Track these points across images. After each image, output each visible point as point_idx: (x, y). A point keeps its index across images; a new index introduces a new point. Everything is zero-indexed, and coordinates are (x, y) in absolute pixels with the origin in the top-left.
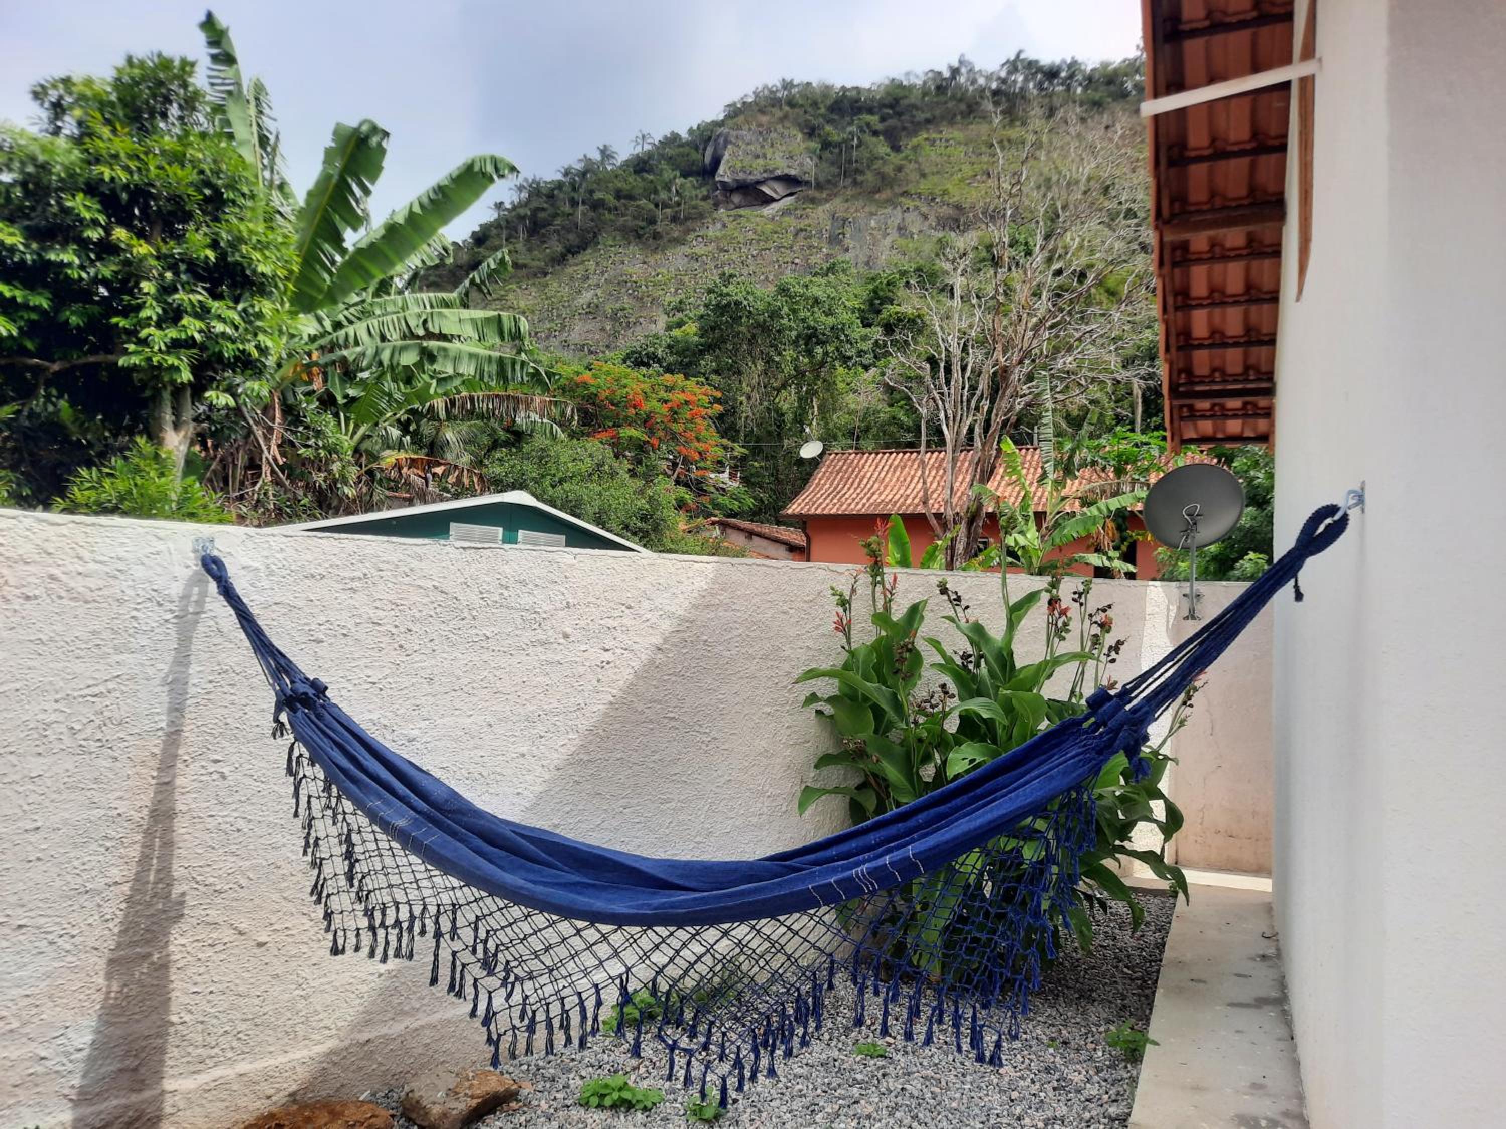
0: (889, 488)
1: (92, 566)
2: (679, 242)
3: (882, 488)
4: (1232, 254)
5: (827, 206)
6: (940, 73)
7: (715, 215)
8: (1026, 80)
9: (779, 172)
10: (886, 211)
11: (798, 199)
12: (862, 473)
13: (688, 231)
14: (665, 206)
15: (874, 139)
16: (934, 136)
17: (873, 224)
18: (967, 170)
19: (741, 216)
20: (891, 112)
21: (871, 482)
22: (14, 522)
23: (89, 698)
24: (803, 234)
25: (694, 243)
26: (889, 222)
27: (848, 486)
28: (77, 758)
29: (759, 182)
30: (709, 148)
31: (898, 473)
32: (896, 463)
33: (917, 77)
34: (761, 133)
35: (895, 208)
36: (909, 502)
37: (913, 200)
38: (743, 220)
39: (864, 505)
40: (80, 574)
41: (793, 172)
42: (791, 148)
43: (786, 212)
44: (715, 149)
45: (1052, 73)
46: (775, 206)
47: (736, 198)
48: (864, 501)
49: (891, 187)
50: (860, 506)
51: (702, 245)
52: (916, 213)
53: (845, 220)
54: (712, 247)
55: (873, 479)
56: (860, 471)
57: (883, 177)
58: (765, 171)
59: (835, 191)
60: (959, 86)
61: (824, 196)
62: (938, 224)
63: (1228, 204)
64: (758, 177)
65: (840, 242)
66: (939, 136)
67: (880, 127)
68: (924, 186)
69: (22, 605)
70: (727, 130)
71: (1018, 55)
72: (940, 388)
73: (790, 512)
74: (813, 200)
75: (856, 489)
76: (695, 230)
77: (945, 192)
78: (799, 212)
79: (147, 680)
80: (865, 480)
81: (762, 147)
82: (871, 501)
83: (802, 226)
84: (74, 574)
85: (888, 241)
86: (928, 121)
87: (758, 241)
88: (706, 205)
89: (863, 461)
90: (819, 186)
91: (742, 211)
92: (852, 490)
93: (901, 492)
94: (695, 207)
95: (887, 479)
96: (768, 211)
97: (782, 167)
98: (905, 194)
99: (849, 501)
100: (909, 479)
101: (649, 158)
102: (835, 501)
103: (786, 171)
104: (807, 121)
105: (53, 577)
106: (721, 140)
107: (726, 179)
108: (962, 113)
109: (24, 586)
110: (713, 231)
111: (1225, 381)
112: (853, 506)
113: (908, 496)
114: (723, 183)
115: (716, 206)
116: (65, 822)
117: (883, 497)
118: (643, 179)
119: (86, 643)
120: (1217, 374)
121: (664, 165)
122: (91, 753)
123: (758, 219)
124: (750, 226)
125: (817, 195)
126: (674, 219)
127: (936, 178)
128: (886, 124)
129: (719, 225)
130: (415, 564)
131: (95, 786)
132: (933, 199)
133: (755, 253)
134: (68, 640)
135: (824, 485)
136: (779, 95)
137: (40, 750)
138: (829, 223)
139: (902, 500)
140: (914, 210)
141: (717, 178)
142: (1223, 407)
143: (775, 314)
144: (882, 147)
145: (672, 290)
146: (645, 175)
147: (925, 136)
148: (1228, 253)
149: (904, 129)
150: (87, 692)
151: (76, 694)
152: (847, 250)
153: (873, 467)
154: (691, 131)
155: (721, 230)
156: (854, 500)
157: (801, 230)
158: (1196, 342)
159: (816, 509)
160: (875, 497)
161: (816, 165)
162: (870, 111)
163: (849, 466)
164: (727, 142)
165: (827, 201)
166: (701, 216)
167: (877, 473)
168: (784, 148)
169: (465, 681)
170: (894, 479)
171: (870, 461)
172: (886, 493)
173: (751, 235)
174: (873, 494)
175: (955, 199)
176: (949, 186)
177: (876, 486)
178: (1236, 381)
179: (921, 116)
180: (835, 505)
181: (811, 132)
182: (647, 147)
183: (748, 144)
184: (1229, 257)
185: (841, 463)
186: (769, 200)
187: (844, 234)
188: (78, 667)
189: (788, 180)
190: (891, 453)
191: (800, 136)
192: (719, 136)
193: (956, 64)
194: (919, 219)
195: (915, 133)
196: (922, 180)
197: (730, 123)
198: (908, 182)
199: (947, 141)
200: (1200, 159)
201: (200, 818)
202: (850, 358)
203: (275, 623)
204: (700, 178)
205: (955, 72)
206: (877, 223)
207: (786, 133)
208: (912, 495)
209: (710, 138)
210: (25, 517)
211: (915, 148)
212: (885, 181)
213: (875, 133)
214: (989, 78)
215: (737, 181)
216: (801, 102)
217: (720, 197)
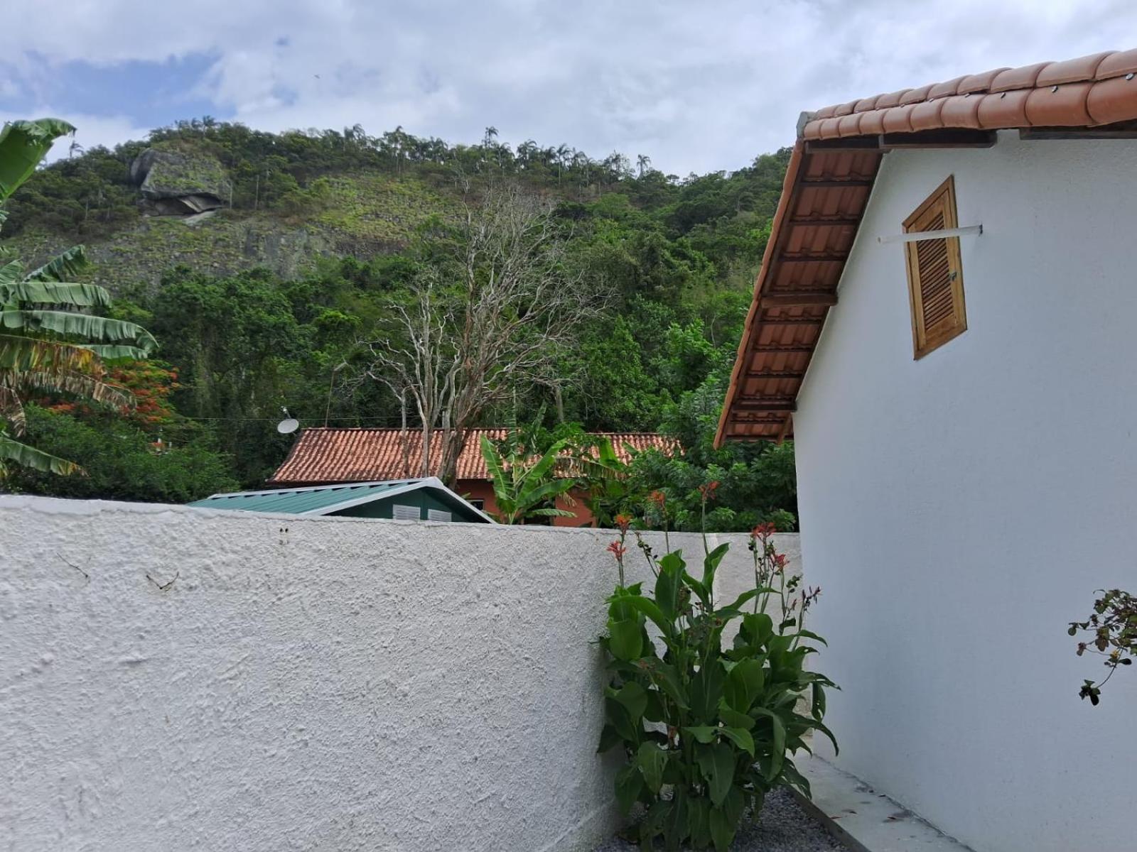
0: (361, 460)
1: (232, 556)
2: (105, 238)
3: (355, 460)
4: (793, 319)
5: (243, 223)
6: (336, 134)
7: (140, 219)
8: (403, 149)
9: (200, 191)
10: (294, 232)
11: (217, 215)
12: (336, 447)
13: (113, 230)
14: (94, 206)
15: (285, 175)
16: (332, 179)
17: (283, 241)
18: (360, 209)
19: (164, 222)
20: (297, 156)
21: (345, 455)
22: (182, 517)
23: (228, 681)
24: (221, 243)
25: (119, 240)
26: (297, 242)
27: (325, 457)
28: (220, 740)
29: (182, 197)
30: (135, 163)
31: (366, 447)
32: (364, 439)
33: (318, 133)
34: (184, 157)
35: (301, 231)
36: (380, 470)
37: (317, 227)
38: (166, 225)
39: (342, 474)
40: (224, 563)
41: (213, 192)
42: (211, 173)
43: (204, 224)
44: (141, 165)
45: (423, 147)
46: (197, 218)
47: (160, 208)
48: (342, 470)
49: (298, 215)
50: (339, 474)
51: (126, 244)
52: (319, 237)
53: (258, 235)
54: (136, 246)
55: (346, 451)
56: (334, 445)
57: (291, 205)
58: (188, 188)
59: (250, 211)
60: (352, 144)
61: (241, 214)
62: (338, 248)
63: (800, 288)
64: (181, 192)
65: (254, 253)
66: (337, 180)
67: (288, 166)
68: (325, 217)
69: (186, 595)
70: (152, 151)
71: (398, 130)
72: (416, 382)
73: (277, 479)
74: (230, 217)
75: (332, 460)
76: (120, 230)
77: (343, 223)
78: (218, 225)
79: (262, 659)
80: (340, 453)
81: (185, 168)
82: (348, 470)
83: (221, 236)
84: (220, 564)
85: (295, 256)
86: (328, 168)
87: (180, 245)
88: (132, 210)
89: (334, 438)
90: (236, 206)
91: (165, 219)
92: (329, 461)
93: (372, 462)
94: (120, 210)
95: (358, 452)
96: (191, 220)
97: (203, 187)
98: (310, 221)
99: (329, 470)
100: (376, 452)
101: (77, 164)
102: (316, 470)
103: (207, 191)
104: (225, 152)
105: (208, 568)
106: (148, 158)
107: (151, 191)
108: (354, 165)
109: (188, 577)
110: (137, 233)
111: (763, 399)
112: (333, 474)
113: (378, 466)
114: (148, 194)
115: (141, 211)
116: (213, 803)
117: (357, 466)
118: (71, 181)
119: (226, 629)
120: (758, 394)
121: (91, 172)
122: (229, 733)
123: (180, 227)
124: (172, 231)
125: (234, 212)
126: (101, 218)
127: (335, 212)
128: (294, 164)
129: (144, 228)
130: (405, 542)
131: (231, 766)
132: (333, 228)
133: (177, 254)
134: (215, 626)
135: (303, 456)
136: (201, 129)
137: (197, 735)
138: (245, 237)
139: (374, 469)
140: (317, 235)
141: (143, 189)
142: (755, 415)
143: (227, 312)
144: (291, 182)
145: (97, 279)
146: (73, 178)
147: (326, 178)
148: (790, 318)
149: (308, 171)
150: (227, 675)
151: (221, 678)
152: (261, 260)
153: (345, 442)
154: (119, 148)
155: (145, 232)
156: (333, 469)
157: (220, 239)
158: (753, 373)
159: (301, 476)
160: (351, 466)
161: (234, 189)
162: (280, 153)
163: (324, 440)
164: (152, 160)
165: (243, 218)
166: (127, 218)
167: (349, 447)
168: (204, 171)
169: (431, 640)
170: (365, 452)
171: (341, 437)
172: (359, 463)
173: (173, 239)
174: (348, 464)
175: (350, 230)
176: (345, 220)
177: (350, 457)
178: (770, 399)
179: (321, 163)
180: (317, 473)
181: (228, 162)
182: (76, 155)
183: (172, 164)
184: (790, 321)
185: (316, 439)
186: (191, 212)
187: (257, 247)
188: (222, 652)
189: (207, 197)
190: (358, 431)
191: (219, 164)
192: (145, 155)
193: (350, 128)
194: (322, 243)
195: (318, 175)
196: (324, 212)
197: (156, 145)
198: (312, 212)
199: (343, 184)
200: (792, 259)
201: (293, 785)
202: (290, 351)
203: (333, 600)
204: (126, 187)
205: (349, 134)
206: (287, 241)
207: (206, 160)
208: (382, 465)
209: (136, 155)
210: (190, 511)
211: (318, 187)
212: (292, 209)
213: (285, 171)
214: (375, 143)
215: (161, 193)
216: (220, 137)
217: (145, 205)
